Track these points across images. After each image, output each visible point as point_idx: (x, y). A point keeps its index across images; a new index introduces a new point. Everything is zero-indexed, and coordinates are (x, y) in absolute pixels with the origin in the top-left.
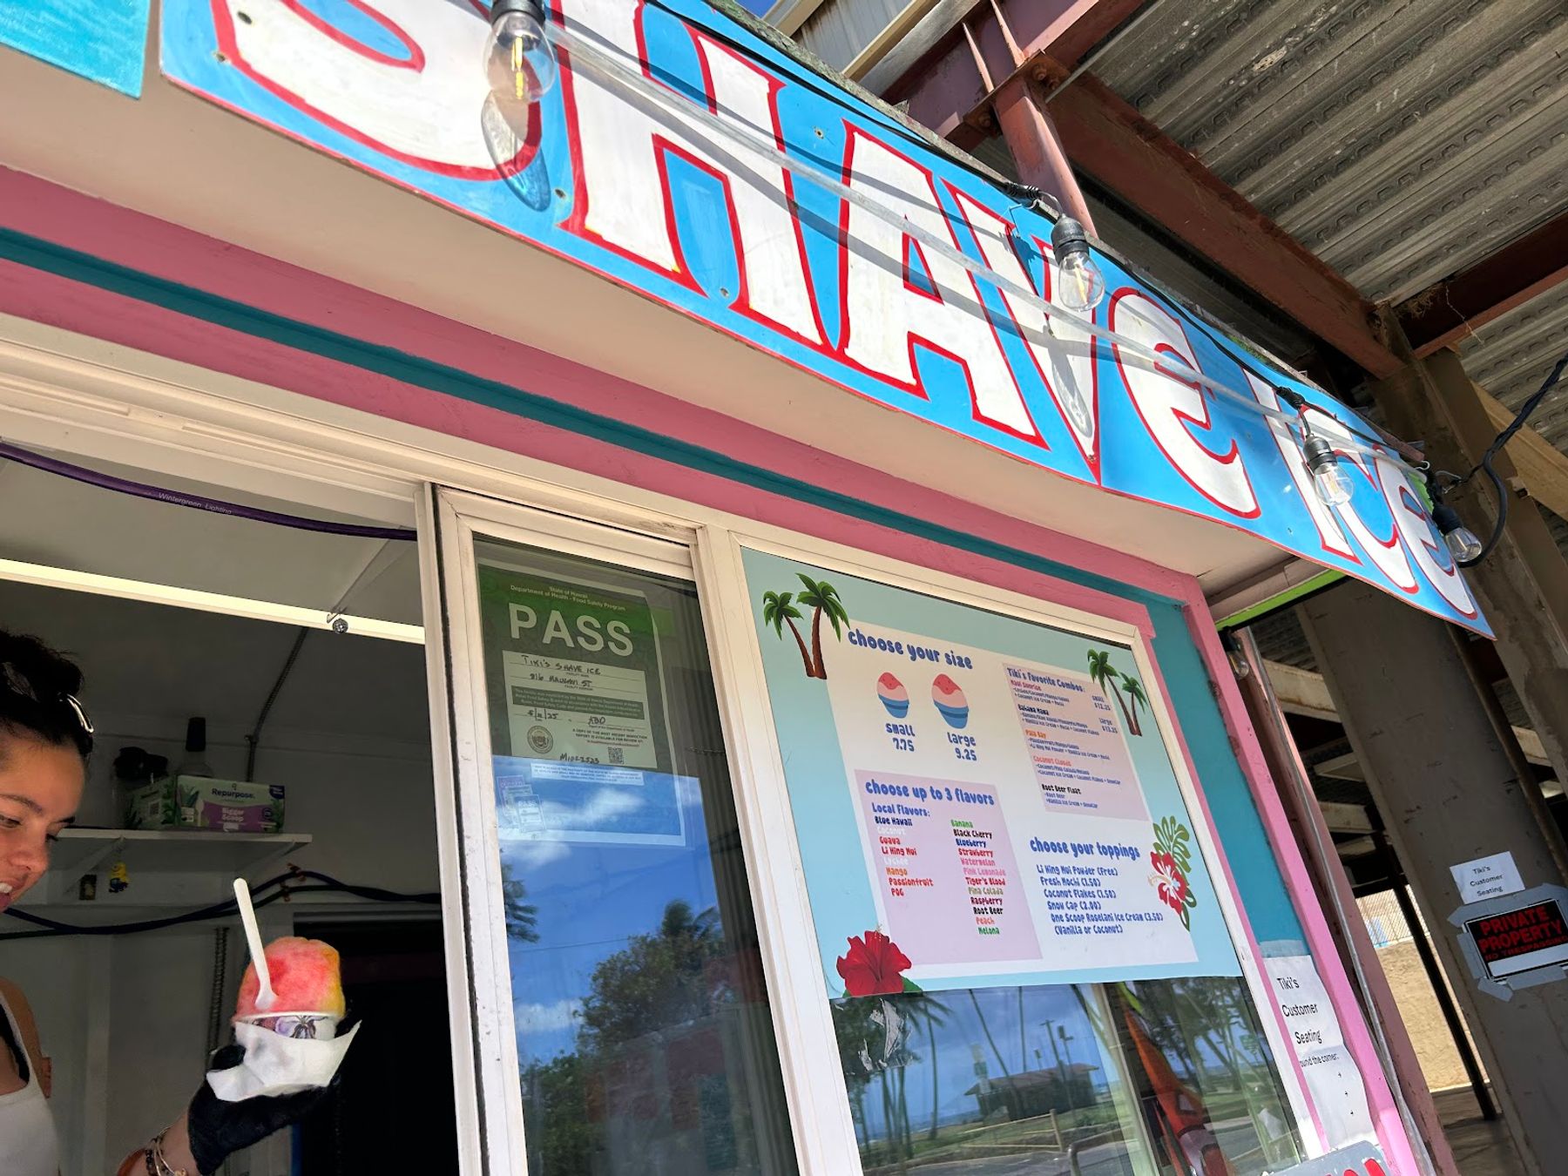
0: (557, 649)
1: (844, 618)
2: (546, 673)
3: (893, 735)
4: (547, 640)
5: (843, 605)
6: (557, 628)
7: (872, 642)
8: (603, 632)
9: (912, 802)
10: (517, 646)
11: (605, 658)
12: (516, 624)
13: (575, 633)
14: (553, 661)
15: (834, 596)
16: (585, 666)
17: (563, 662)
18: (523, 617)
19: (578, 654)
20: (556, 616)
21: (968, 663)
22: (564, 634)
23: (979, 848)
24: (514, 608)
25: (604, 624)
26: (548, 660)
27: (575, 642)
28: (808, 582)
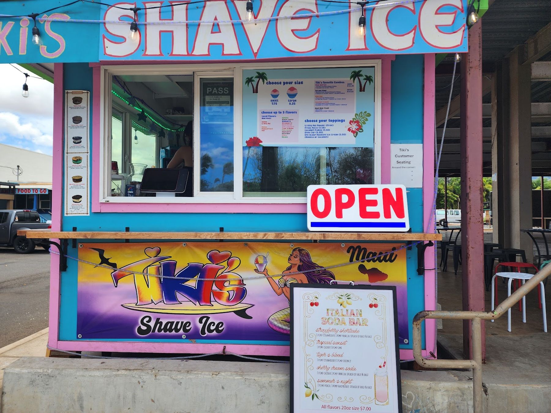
0: (215, 94)
1: (267, 79)
2: (212, 98)
3: (272, 102)
4: (213, 93)
5: (267, 77)
6: (215, 91)
7: (273, 83)
8: (223, 90)
9: (273, 114)
10: (208, 95)
11: (223, 94)
12: (208, 91)
13: (218, 91)
14: (214, 96)
15: (265, 75)
16: (219, 96)
17: (215, 96)
18: (209, 90)
19: (218, 94)
20: (215, 89)
21: (302, 83)
22: (216, 91)
23: (290, 122)
24: (208, 89)
25: (223, 89)
26: (213, 96)
27: (218, 92)
28: (258, 73)
